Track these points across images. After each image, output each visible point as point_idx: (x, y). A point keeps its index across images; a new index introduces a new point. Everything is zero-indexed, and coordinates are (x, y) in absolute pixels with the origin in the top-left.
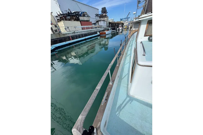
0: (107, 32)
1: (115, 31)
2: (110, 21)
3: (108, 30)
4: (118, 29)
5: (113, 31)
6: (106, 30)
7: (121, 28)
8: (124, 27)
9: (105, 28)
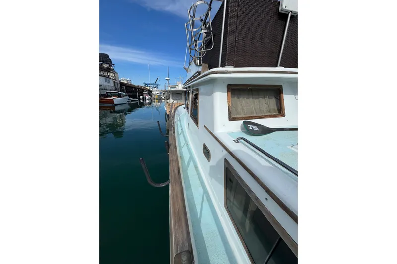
0: (116, 100)
1: (135, 99)
2: (121, 81)
3: (119, 96)
4: (143, 98)
5: (132, 99)
6: (114, 95)
7: (147, 97)
8: (153, 96)
9: (110, 90)
